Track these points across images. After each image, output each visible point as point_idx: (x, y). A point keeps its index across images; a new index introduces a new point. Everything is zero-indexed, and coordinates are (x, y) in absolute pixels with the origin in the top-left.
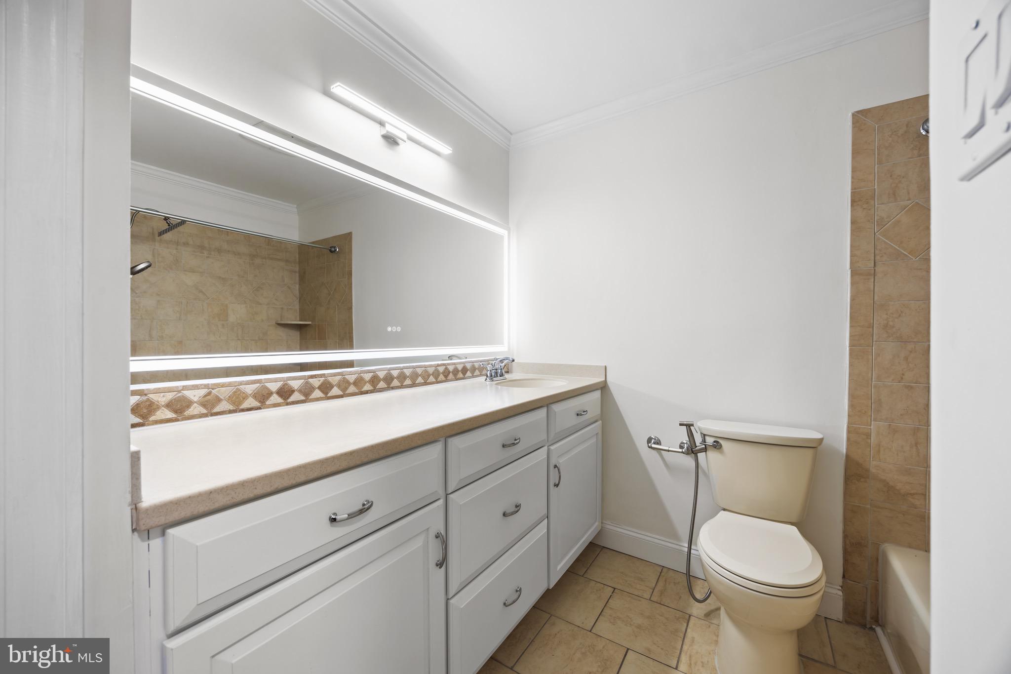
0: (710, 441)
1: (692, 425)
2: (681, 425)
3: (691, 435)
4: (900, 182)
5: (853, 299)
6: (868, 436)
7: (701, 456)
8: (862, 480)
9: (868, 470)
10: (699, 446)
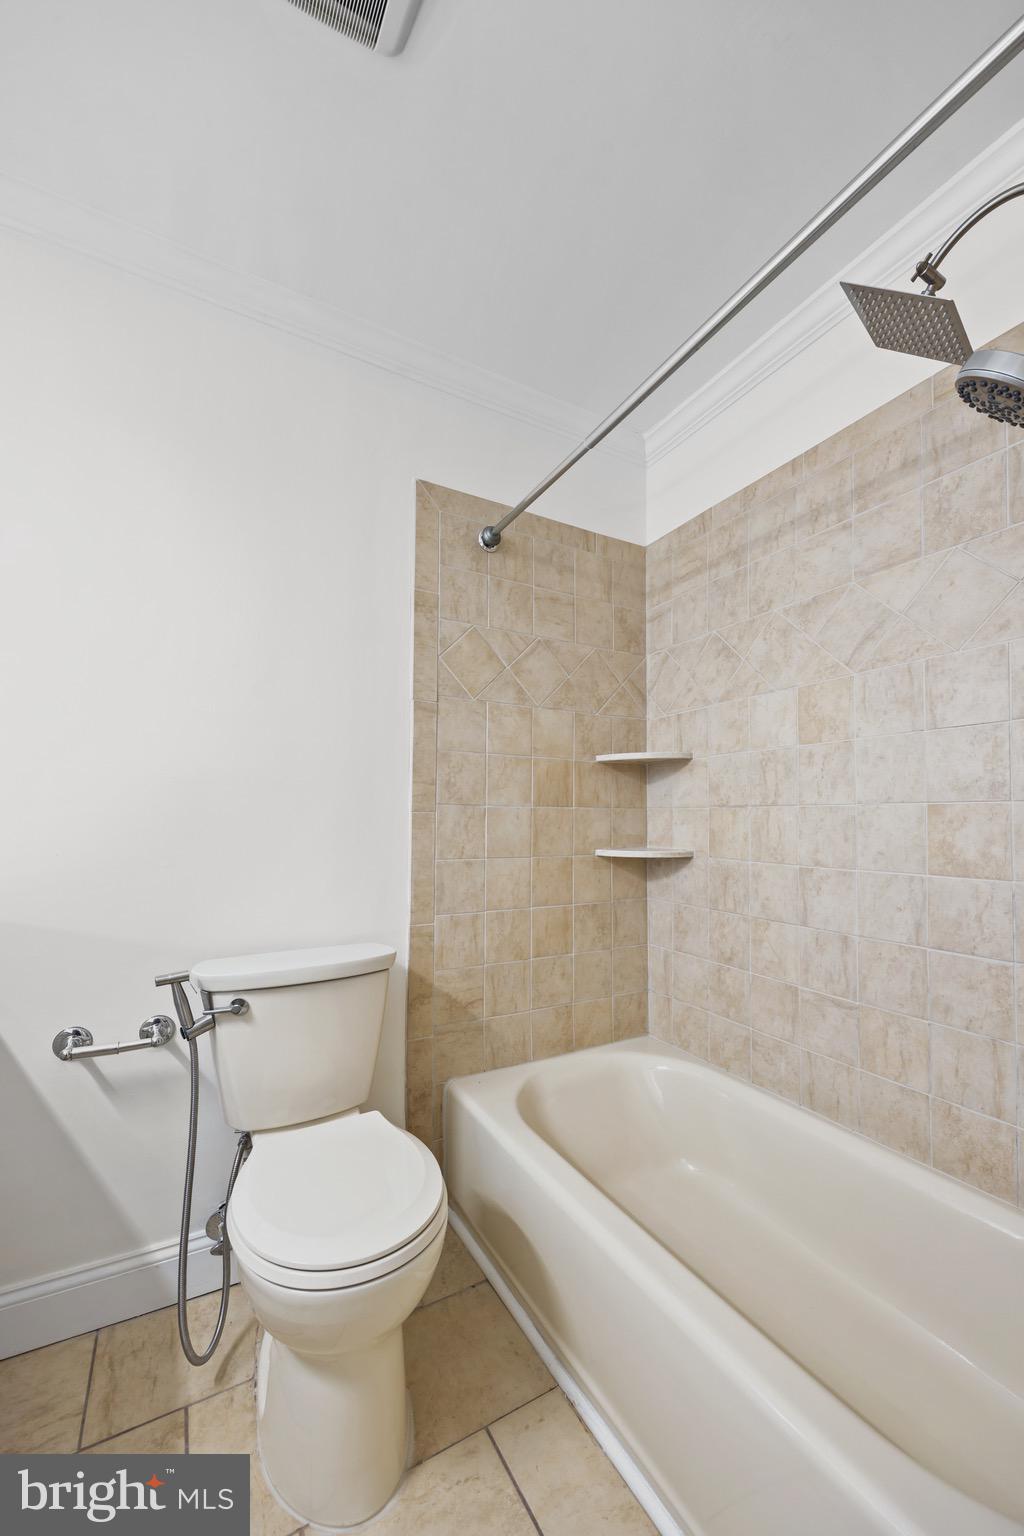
0: (222, 1002)
1: (186, 978)
2: (159, 983)
3: (181, 1001)
4: (461, 596)
5: (416, 744)
6: (431, 936)
7: (203, 1040)
8: (426, 1001)
9: (431, 986)
10: (199, 1020)
